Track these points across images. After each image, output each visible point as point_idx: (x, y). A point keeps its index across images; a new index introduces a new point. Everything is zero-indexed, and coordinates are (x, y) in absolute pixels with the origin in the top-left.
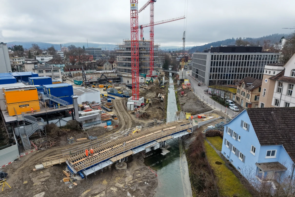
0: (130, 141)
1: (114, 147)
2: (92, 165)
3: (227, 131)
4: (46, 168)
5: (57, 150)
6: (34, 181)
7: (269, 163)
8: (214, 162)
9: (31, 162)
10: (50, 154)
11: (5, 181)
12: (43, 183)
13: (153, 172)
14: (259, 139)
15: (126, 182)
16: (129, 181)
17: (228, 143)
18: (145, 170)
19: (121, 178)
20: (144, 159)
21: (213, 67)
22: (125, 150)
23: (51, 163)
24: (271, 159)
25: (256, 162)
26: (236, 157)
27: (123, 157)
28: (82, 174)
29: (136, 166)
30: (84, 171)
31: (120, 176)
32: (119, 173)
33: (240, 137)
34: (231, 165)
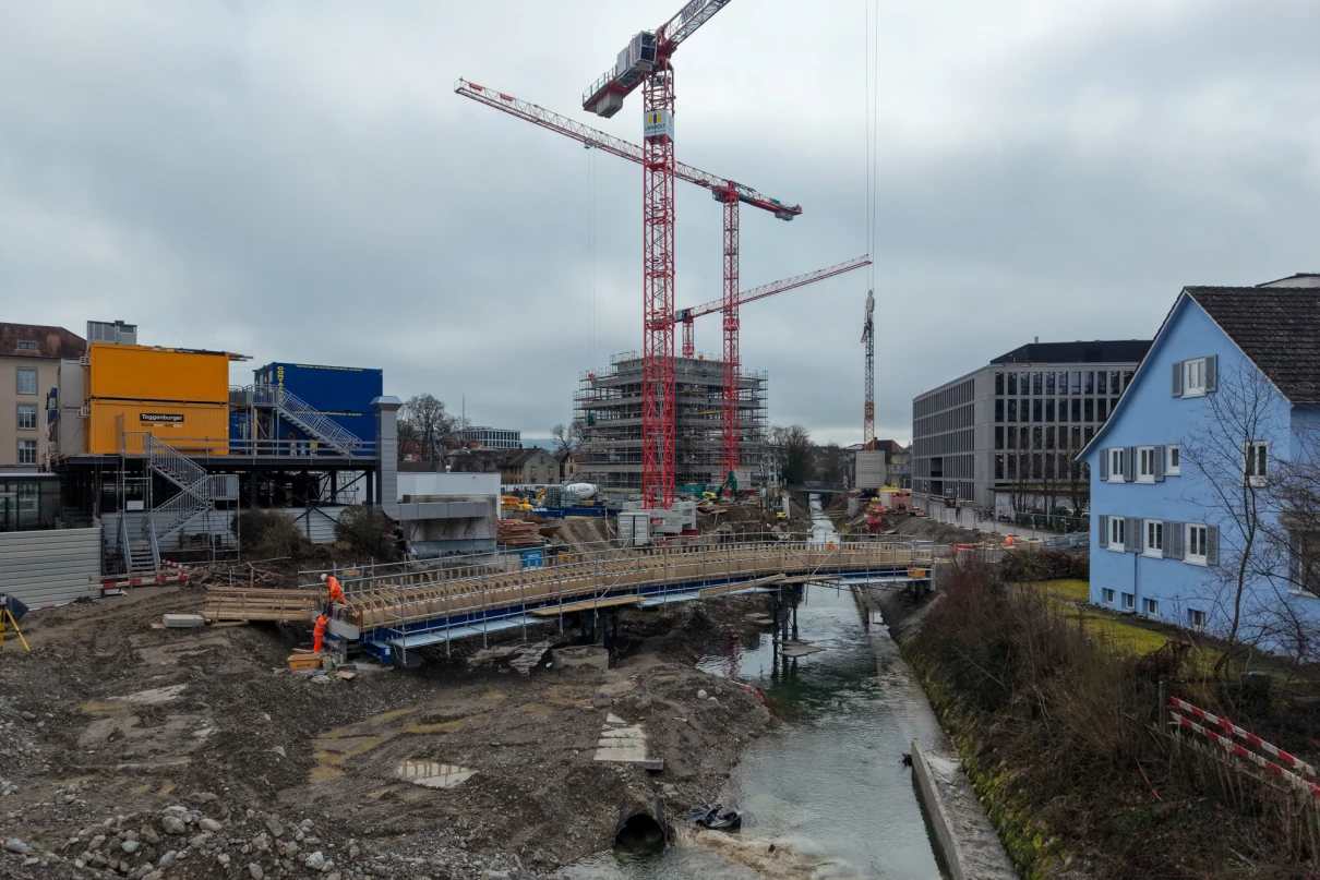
2: (436, 615)
4: (216, 628)
9: (147, 609)
16: (617, 691)
19: (576, 686)
21: (1006, 424)
27: (593, 606)
28: (382, 645)
31: (572, 683)
32: (566, 676)
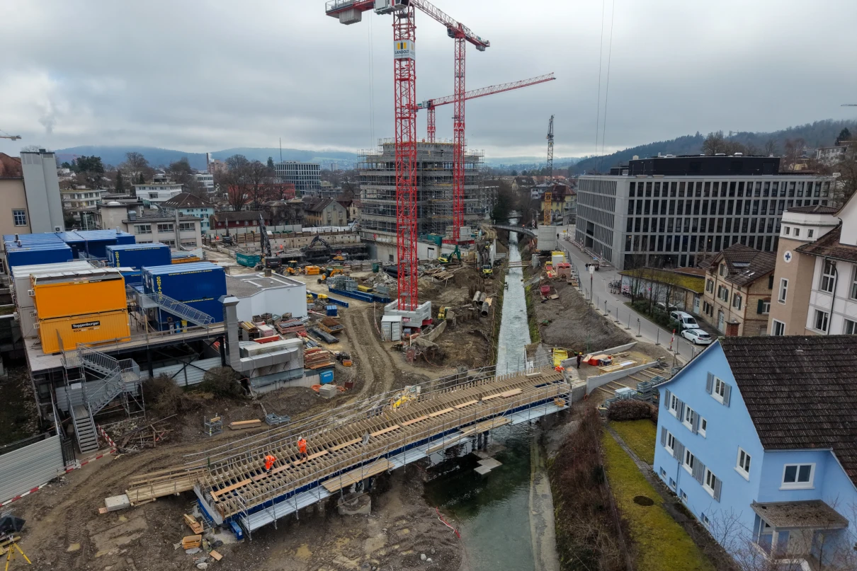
0: (383, 431)
1: (334, 448)
2: (267, 500)
3: (667, 404)
4: (137, 508)
5: (170, 454)
6: (98, 545)
7: (794, 504)
8: (631, 498)
9: (94, 486)
10: (150, 466)
11: (16, 542)
12: (125, 550)
13: (449, 524)
14: (758, 431)
15: (365, 554)
16: (376, 549)
17: (673, 442)
18: (424, 519)
19: (351, 539)
20: (425, 484)
21: (634, 216)
22: (368, 456)
23: (152, 490)
24: (798, 490)
25: (754, 501)
26: (694, 482)
27: (361, 479)
28: (237, 528)
29: (397, 507)
30: (245, 516)
31: (349, 535)
32: (345, 525)
33: (705, 423)
34: (681, 508)
